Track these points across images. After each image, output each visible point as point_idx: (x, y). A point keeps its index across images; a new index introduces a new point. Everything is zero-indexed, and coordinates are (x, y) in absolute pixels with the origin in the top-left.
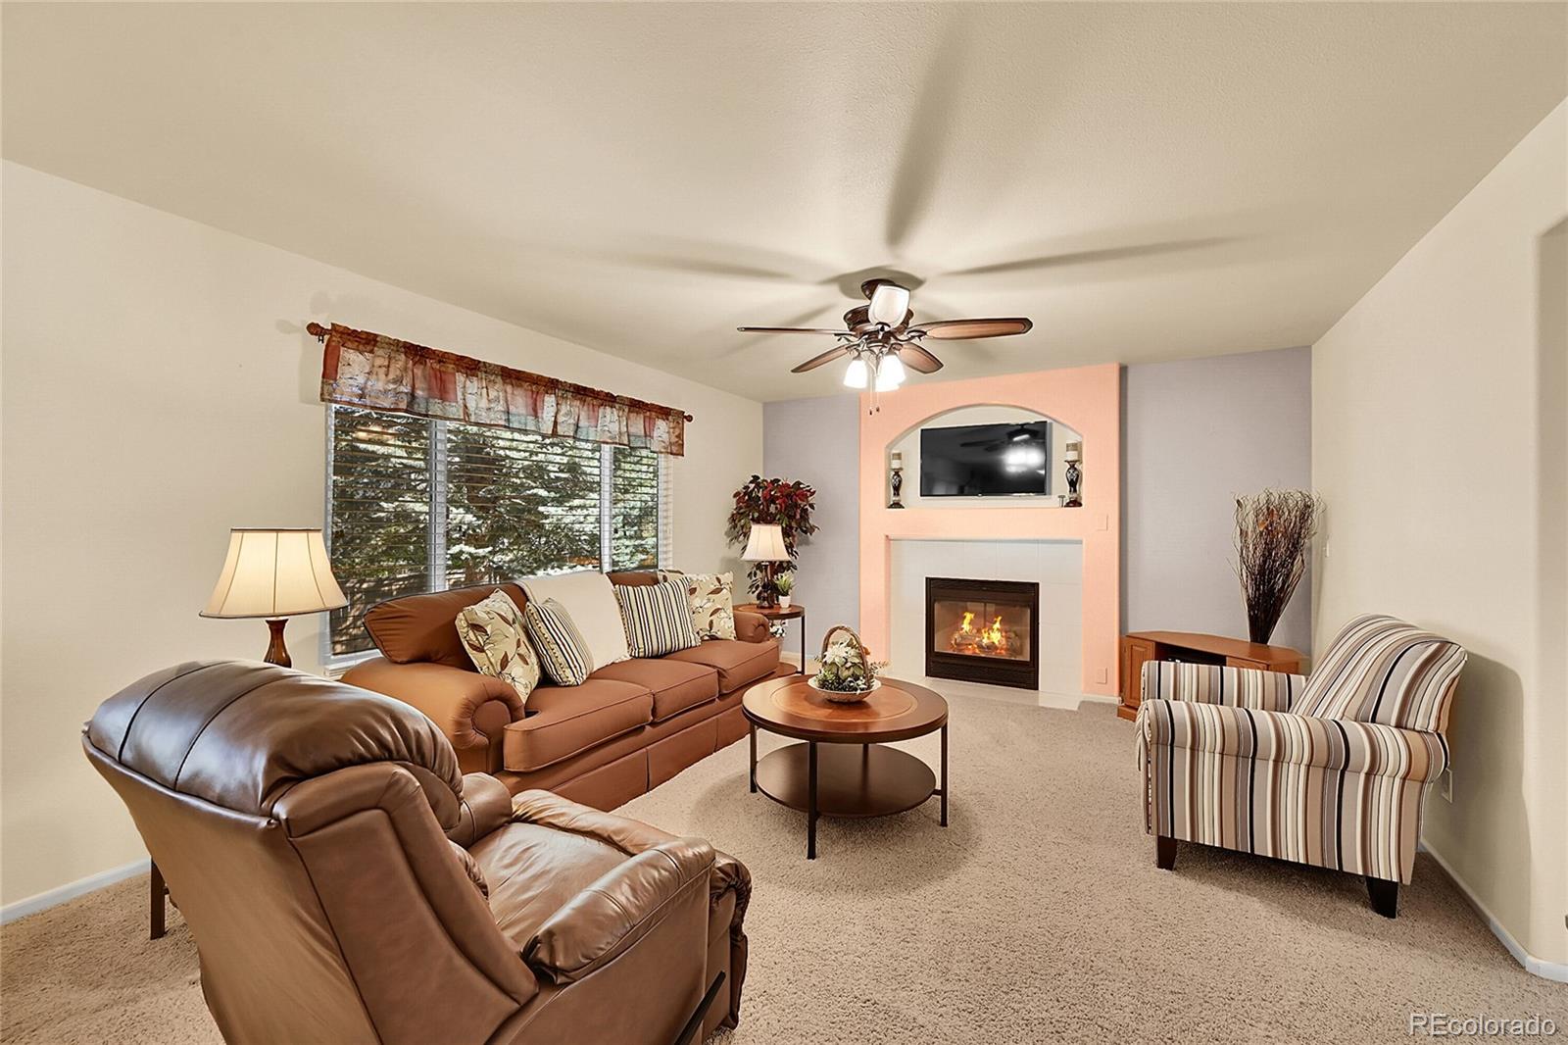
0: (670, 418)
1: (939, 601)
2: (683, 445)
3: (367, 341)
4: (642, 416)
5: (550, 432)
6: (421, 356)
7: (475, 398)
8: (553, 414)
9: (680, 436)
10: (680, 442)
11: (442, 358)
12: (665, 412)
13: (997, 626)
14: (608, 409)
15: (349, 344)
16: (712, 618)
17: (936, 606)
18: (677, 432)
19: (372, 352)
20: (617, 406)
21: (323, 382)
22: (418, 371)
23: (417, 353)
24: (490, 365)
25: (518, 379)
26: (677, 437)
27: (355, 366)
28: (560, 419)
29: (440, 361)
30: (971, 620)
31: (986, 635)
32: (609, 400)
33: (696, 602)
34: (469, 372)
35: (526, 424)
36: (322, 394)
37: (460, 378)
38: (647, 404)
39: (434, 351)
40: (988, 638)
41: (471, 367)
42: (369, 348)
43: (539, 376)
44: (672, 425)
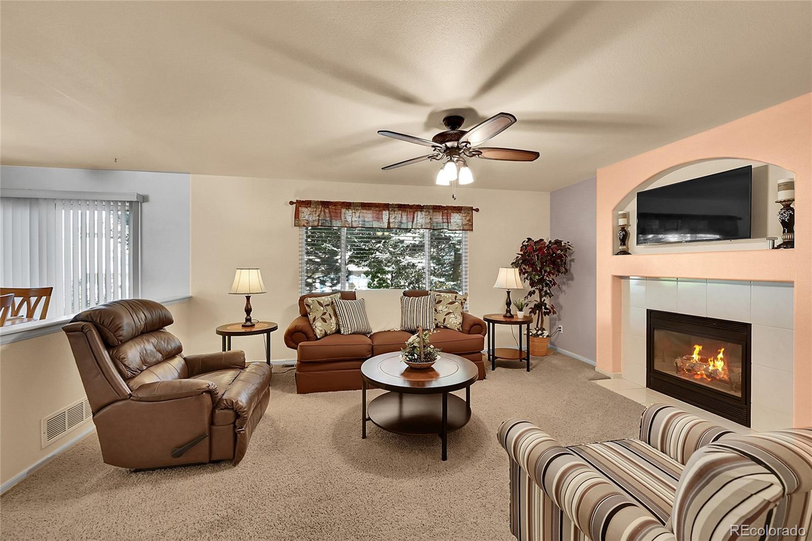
0: (462, 211)
1: (658, 329)
2: (472, 225)
3: (307, 204)
4: (441, 213)
5: (386, 227)
6: (327, 205)
7: (351, 217)
8: (387, 219)
9: (471, 220)
10: (471, 223)
11: (335, 204)
12: (458, 209)
13: (721, 356)
14: (419, 213)
15: (302, 206)
16: (445, 317)
17: (656, 332)
18: (468, 218)
19: (310, 207)
20: (425, 210)
21: (295, 220)
22: (327, 211)
23: (325, 204)
24: (356, 203)
25: (369, 206)
26: (468, 221)
27: (306, 213)
28: (391, 220)
29: (334, 206)
30: (700, 351)
31: (712, 363)
32: (420, 208)
33: (440, 307)
34: (347, 207)
35: (373, 225)
36: (295, 224)
37: (343, 210)
38: (444, 207)
39: (332, 202)
40: (714, 366)
41: (348, 205)
42: (309, 205)
43: (379, 203)
44: (464, 215)
